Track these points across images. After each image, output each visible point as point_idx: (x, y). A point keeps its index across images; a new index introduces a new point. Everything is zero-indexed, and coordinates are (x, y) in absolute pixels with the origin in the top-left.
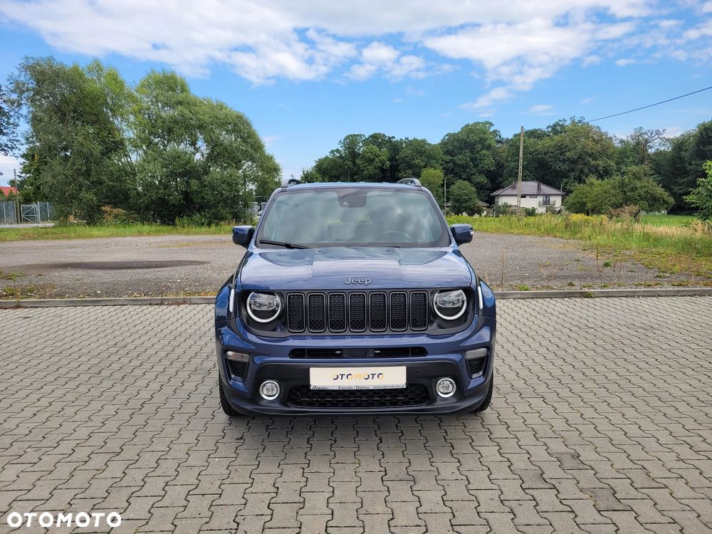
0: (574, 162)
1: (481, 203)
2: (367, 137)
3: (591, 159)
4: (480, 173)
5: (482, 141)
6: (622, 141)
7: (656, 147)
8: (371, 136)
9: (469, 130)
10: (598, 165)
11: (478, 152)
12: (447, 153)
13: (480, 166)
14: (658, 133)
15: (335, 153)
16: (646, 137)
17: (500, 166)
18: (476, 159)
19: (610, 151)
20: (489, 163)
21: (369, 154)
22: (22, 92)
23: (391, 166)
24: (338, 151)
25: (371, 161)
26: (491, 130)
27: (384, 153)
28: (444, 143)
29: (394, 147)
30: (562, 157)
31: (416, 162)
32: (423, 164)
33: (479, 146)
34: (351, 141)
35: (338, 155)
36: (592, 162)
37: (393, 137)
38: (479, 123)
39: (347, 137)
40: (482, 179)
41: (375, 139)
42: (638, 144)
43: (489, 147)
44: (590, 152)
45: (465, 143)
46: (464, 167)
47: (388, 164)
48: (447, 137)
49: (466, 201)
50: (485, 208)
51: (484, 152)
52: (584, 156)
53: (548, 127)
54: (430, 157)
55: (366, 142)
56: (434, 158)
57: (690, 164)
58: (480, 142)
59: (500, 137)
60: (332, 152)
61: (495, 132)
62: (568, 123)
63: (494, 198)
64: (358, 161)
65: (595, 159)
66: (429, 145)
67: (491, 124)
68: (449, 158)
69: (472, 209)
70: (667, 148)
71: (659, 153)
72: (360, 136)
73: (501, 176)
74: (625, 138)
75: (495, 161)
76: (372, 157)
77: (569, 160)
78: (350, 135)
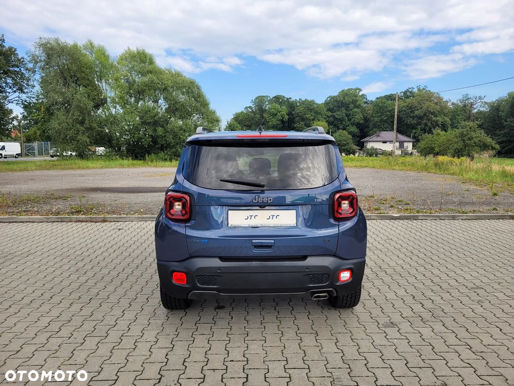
0: (421, 118)
1: (355, 147)
2: (271, 98)
3: (433, 116)
4: (352, 124)
5: (354, 102)
6: (453, 104)
7: (478, 108)
8: (275, 97)
9: (344, 94)
10: (438, 121)
11: (351, 110)
12: (329, 110)
13: (353, 120)
14: (480, 98)
15: (249, 109)
16: (472, 101)
17: (366, 120)
18: (350, 115)
19: (445, 111)
20: (359, 118)
21: (273, 110)
22: (36, 62)
23: (288, 119)
24: (250, 107)
25: (274, 115)
26: (360, 94)
27: (284, 110)
28: (326, 103)
29: (291, 105)
30: (412, 115)
31: (307, 116)
32: (312, 118)
33: (352, 106)
34: (260, 101)
35: (251, 110)
36: (434, 119)
37: (291, 98)
38: (351, 89)
39: (257, 98)
40: (354, 129)
41: (277, 99)
42: (465, 106)
43: (358, 107)
44: (432, 111)
45: (342, 103)
46: (341, 120)
47: (287, 117)
48: (329, 99)
49: (345, 145)
50: (358, 150)
51: (356, 110)
52: (428, 114)
53: (401, 93)
54: (317, 113)
55: (271, 101)
56: (320, 114)
57: (506, 121)
58: (352, 103)
59: (366, 99)
60: (246, 108)
61: (363, 95)
62: (415, 90)
63: (363, 143)
64: (265, 115)
65: (436, 116)
66: (316, 104)
67: (360, 90)
68: (330, 114)
69: (349, 151)
70: (485, 109)
71: (480, 113)
72: (267, 97)
73: (368, 127)
74: (455, 102)
75: (364, 116)
76: (275, 112)
77: (417, 116)
78: (259, 97)
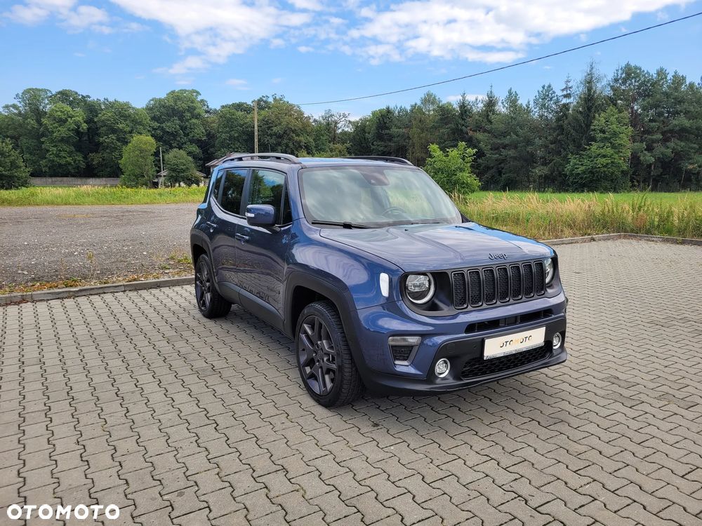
0: (280, 137)
1: (198, 174)
2: (54, 93)
3: (294, 135)
4: (192, 141)
5: (191, 109)
6: (315, 121)
7: (344, 127)
8: (60, 93)
9: (176, 96)
10: (300, 141)
11: (187, 120)
12: (154, 119)
13: (191, 135)
14: (344, 116)
15: (11, 108)
16: (336, 118)
17: (209, 135)
18: (186, 128)
19: (309, 129)
20: (199, 132)
21: (59, 113)
23: (88, 129)
24: (14, 106)
25: (62, 122)
26: (199, 99)
27: (79, 115)
28: (149, 109)
29: (92, 109)
30: (269, 132)
31: (120, 126)
32: (128, 129)
33: (188, 115)
34: (32, 97)
35: (16, 111)
36: (296, 138)
37: (89, 97)
38: (185, 91)
39: (26, 92)
40: (194, 148)
41: (64, 96)
42: (328, 124)
43: (198, 116)
44: (293, 128)
45: (173, 109)
46: (174, 135)
47: (85, 126)
48: (152, 102)
49: (184, 171)
50: (202, 178)
51: (194, 121)
52: (288, 132)
53: (253, 102)
54: (135, 122)
55: (53, 99)
56: (140, 123)
57: (373, 144)
58: (188, 110)
59: (208, 107)
60: (7, 107)
61: (202, 101)
62: (271, 100)
63: (209, 168)
64: (44, 121)
65: (298, 135)
66: (133, 108)
67: (198, 93)
68: (156, 124)
69: (189, 179)
70: (350, 129)
71: (344, 133)
72: (46, 91)
73: (213, 146)
74: (317, 118)
75: (206, 131)
76: (63, 117)
77: (276, 135)
78: (30, 89)
